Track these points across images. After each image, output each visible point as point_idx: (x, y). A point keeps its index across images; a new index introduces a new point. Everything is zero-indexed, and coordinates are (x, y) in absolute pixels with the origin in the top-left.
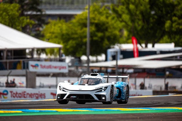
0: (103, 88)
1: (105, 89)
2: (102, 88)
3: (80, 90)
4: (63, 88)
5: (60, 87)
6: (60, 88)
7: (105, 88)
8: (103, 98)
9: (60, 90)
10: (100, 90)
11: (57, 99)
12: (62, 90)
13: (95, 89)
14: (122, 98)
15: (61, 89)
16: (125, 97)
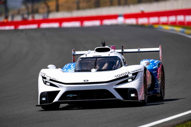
0: (130, 75)
1: (134, 76)
2: (127, 76)
3: (86, 82)
4: (51, 80)
5: (45, 78)
6: (44, 80)
7: (133, 74)
8: (133, 95)
9: (45, 84)
10: (124, 79)
11: (41, 101)
12: (49, 84)
13: (115, 78)
14: (157, 90)
15: (46, 82)
16: (160, 89)
